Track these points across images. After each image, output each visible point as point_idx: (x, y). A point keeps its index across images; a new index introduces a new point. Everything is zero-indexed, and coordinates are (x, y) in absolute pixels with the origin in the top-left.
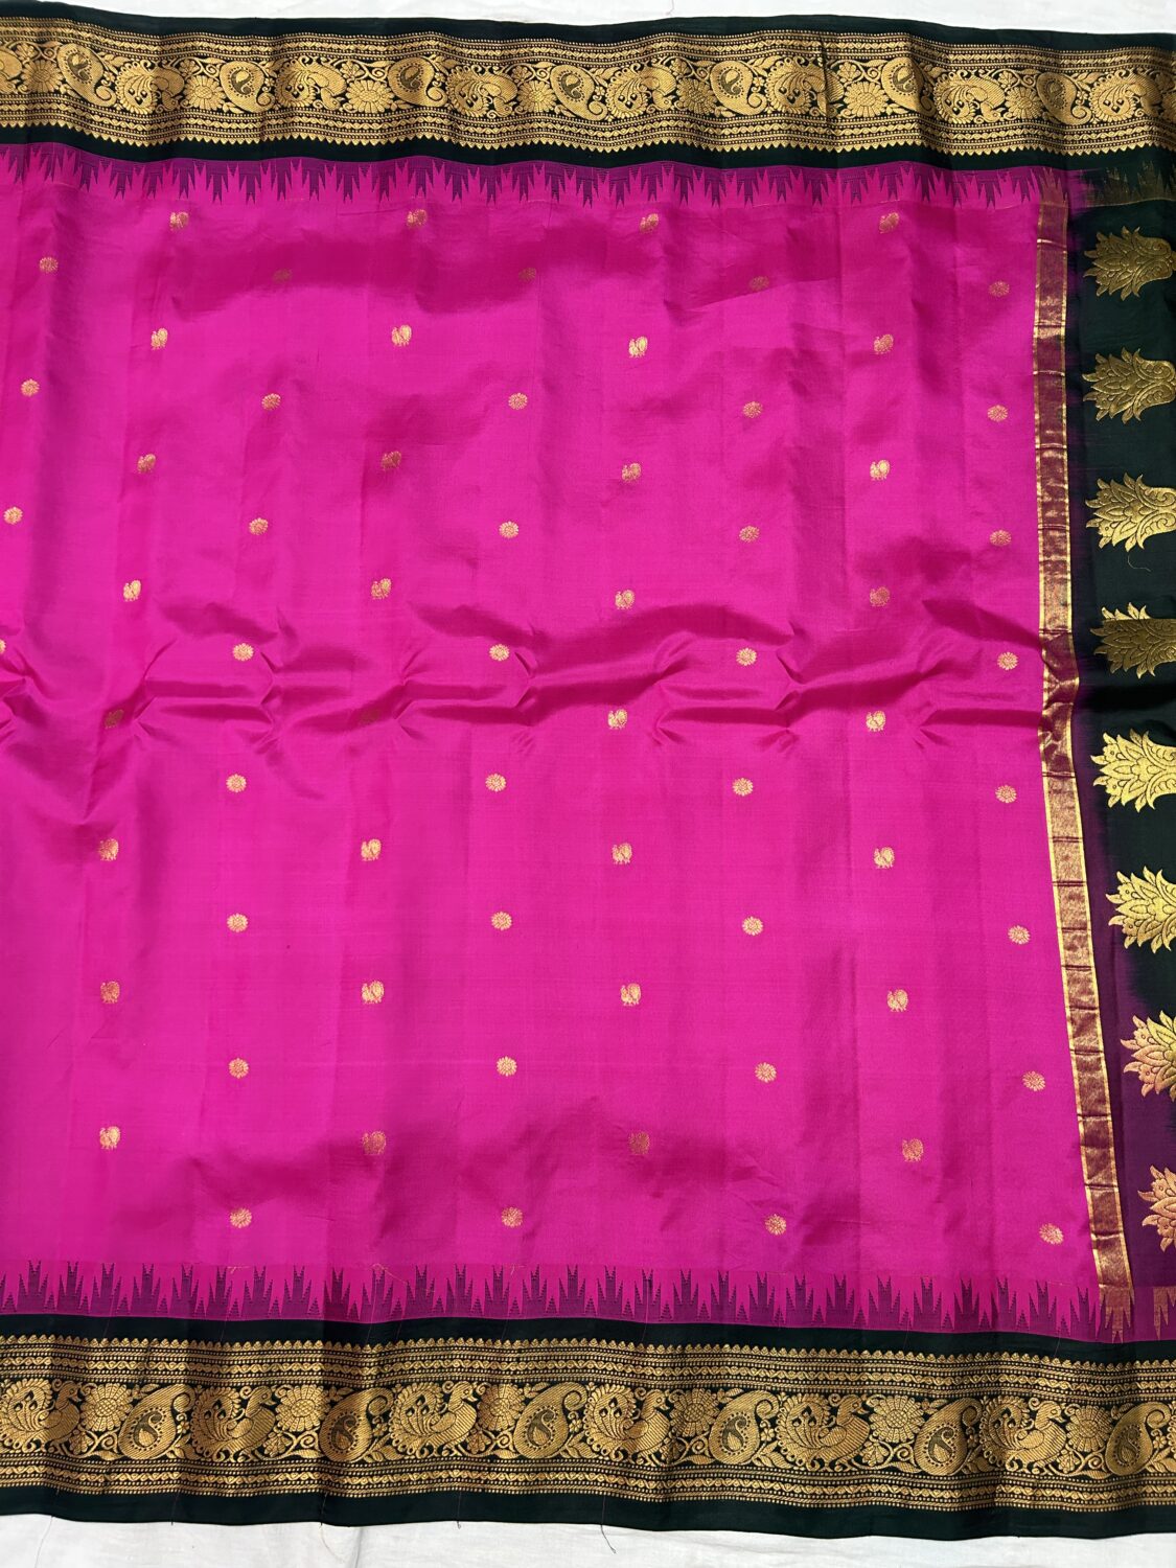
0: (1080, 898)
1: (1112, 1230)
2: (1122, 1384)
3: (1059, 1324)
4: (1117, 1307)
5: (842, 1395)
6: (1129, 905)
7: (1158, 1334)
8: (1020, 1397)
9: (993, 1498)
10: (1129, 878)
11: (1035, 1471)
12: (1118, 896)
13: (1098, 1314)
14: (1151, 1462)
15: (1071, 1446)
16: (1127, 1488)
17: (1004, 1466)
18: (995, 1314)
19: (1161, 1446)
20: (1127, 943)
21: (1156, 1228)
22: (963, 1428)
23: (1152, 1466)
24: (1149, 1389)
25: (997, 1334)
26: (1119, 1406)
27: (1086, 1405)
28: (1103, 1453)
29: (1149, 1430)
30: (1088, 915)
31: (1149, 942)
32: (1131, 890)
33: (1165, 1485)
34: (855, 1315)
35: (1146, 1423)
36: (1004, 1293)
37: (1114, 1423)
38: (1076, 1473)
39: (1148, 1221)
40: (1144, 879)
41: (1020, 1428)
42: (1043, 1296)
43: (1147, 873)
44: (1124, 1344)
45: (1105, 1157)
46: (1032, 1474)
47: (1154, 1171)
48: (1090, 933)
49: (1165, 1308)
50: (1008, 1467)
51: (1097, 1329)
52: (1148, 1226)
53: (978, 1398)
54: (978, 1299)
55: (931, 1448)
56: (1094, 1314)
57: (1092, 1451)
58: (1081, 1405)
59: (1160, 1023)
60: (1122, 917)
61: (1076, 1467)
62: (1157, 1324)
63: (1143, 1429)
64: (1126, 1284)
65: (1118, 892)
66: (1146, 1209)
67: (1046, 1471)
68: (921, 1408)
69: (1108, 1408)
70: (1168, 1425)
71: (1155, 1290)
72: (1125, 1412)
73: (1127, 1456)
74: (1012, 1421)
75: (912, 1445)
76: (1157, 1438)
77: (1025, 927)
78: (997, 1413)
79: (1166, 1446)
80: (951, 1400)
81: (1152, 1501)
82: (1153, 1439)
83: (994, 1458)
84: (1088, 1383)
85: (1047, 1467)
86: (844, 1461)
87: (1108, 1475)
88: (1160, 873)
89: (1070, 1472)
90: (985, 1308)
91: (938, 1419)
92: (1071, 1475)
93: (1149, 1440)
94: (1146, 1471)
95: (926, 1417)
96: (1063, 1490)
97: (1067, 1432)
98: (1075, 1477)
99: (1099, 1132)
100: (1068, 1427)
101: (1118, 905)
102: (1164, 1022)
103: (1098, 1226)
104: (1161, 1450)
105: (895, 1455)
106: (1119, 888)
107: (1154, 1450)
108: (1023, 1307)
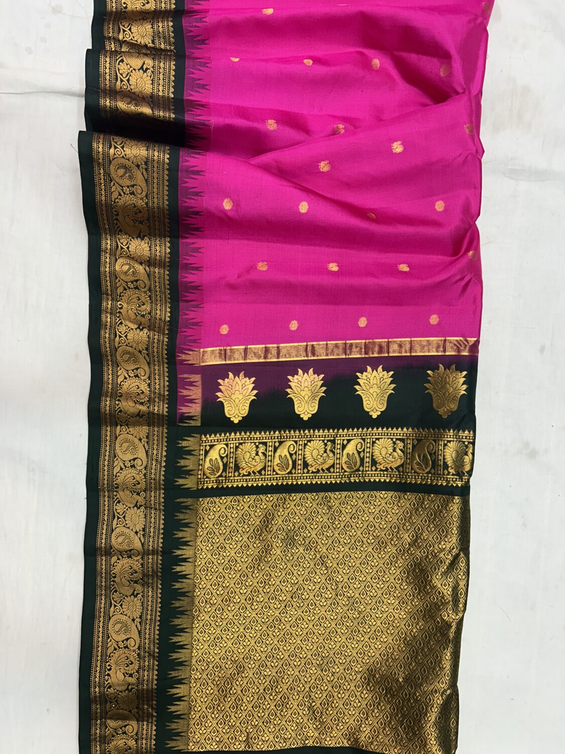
0: (380, 352)
1: (227, 357)
2: (157, 357)
3: (184, 330)
4: (191, 357)
5: (148, 227)
6: (377, 376)
7: (180, 376)
8: (151, 311)
9: (106, 294)
10: (390, 377)
11: (118, 315)
12: (381, 371)
13: (189, 347)
14: (122, 369)
15: (129, 331)
16: (111, 356)
17: (120, 301)
18: (187, 301)
19: (129, 374)
20: (359, 374)
21: (228, 378)
22: (137, 281)
23: (120, 369)
24: (155, 370)
25: (178, 301)
26: (148, 354)
27: (148, 338)
28: (127, 345)
29: (137, 369)
30: (372, 356)
31: (359, 385)
32: (384, 377)
33: (112, 374)
34: (186, 235)
35: (140, 368)
36: (198, 306)
37: (140, 352)
38: (117, 332)
39: (231, 375)
40: (390, 384)
41: (137, 310)
42: (196, 324)
43: (393, 386)
44: (175, 359)
45: (259, 357)
46: (117, 313)
47: (253, 379)
48: (363, 356)
49: (191, 380)
50: (119, 303)
51: (182, 346)
52: (229, 375)
53: (150, 290)
54: (194, 293)
55: (127, 264)
56: (189, 345)
57: (127, 340)
58: (148, 336)
59: (321, 387)
60: (371, 372)
61: (120, 332)
62: (185, 376)
63: (137, 366)
64: (203, 362)
65: (383, 371)
66: (236, 374)
67: (118, 319)
68: (145, 261)
69: (147, 349)
70: (139, 378)
71: (200, 376)
72: (145, 358)
73: (126, 357)
74: (140, 306)
75: (128, 256)
76: (133, 373)
77: (367, 325)
78: (143, 299)
79: (130, 376)
80: (149, 275)
81: (105, 369)
82: (133, 370)
83: (123, 296)
84: (158, 340)
85: (120, 320)
86: (119, 225)
87: (117, 347)
88: (393, 392)
89: (118, 330)
90: (191, 296)
91: (140, 269)
92: (117, 330)
93: (132, 369)
94: (118, 366)
95: (141, 264)
96: (110, 326)
97: (136, 329)
98: (116, 332)
99: (271, 354)
100: (138, 330)
101: (377, 371)
102: (322, 388)
103: (229, 351)
104: (128, 374)
105: (124, 248)
106: (385, 372)
107: (128, 371)
108: (191, 315)
